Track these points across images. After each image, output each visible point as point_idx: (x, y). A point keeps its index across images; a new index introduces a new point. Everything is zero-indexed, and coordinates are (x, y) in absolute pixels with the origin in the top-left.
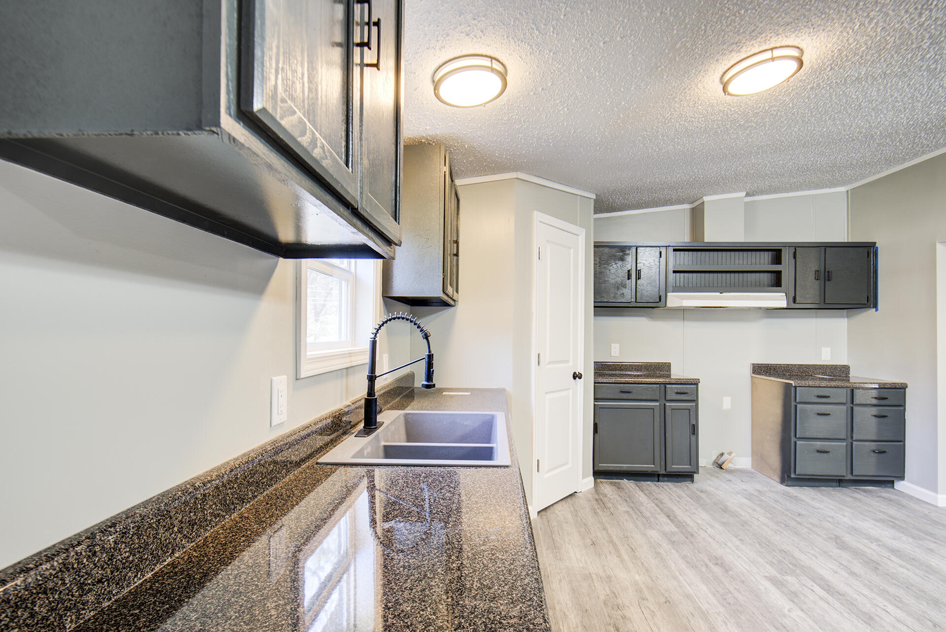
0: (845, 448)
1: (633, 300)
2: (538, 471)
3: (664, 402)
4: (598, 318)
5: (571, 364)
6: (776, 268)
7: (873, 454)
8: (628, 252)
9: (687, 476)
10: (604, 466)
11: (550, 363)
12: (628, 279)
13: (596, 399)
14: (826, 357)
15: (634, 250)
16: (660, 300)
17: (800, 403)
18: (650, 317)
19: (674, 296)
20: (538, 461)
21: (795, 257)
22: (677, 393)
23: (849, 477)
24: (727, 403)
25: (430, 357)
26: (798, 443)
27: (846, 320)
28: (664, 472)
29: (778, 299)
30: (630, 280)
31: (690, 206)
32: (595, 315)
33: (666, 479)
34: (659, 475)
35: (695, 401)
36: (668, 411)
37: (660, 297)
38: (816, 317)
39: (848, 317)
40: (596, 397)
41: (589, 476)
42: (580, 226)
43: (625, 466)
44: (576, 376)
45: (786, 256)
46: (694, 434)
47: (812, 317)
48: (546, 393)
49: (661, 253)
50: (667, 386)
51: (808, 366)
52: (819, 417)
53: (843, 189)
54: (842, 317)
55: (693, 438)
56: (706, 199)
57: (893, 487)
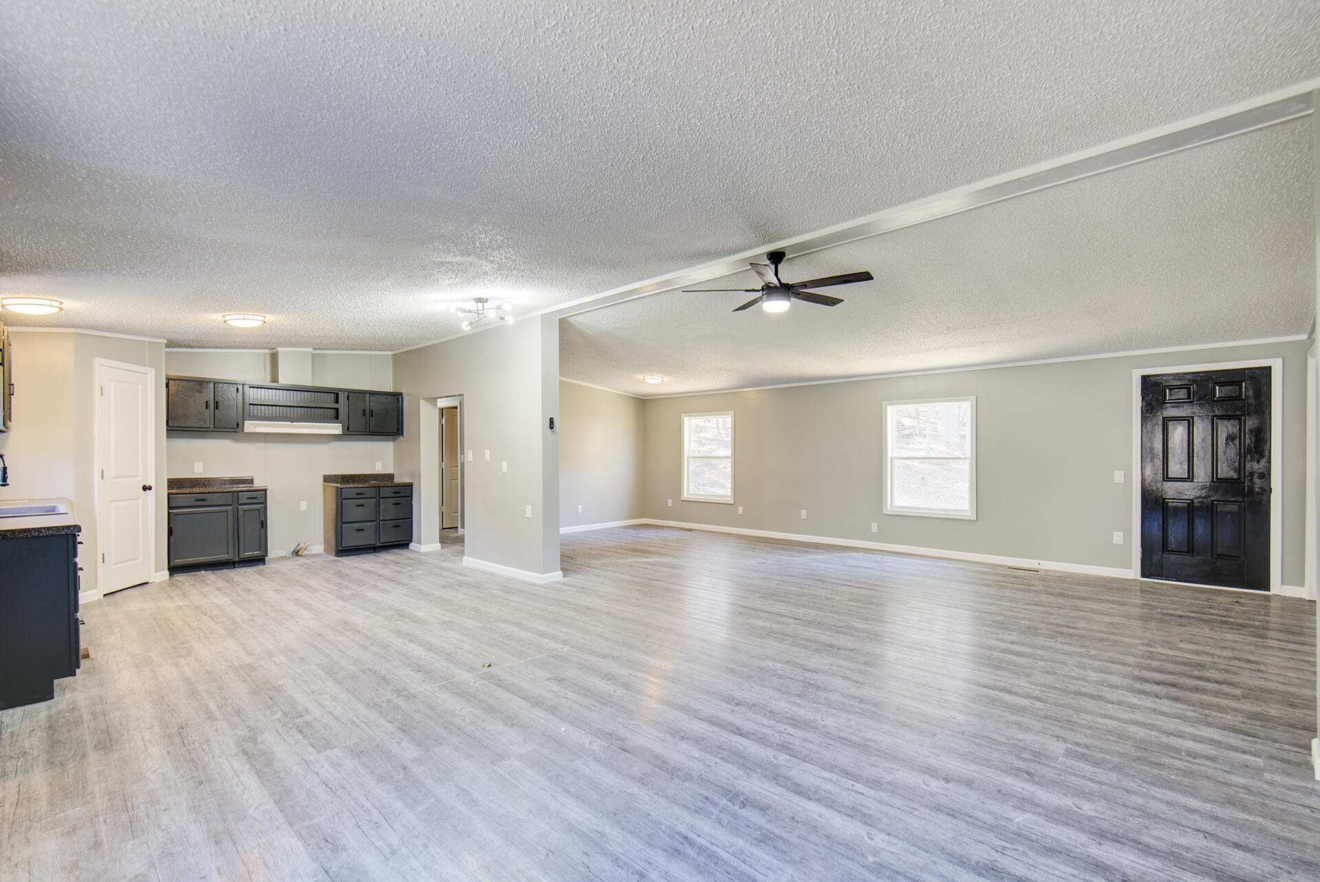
0: (374, 528)
1: (212, 426)
2: (103, 562)
3: (236, 506)
4: (170, 440)
5: (140, 478)
6: (336, 406)
7: (392, 528)
8: (205, 386)
9: (260, 560)
10: (178, 562)
11: (115, 477)
12: (207, 408)
13: (170, 508)
14: (379, 468)
15: (212, 385)
16: (238, 427)
17: (344, 499)
18: (234, 440)
19: (250, 424)
20: (103, 555)
21: (348, 399)
22: (248, 498)
23: (378, 544)
24: (304, 505)
25: (5, 469)
26: (343, 526)
27: (392, 443)
28: (237, 560)
29: (336, 429)
30: (208, 410)
31: (271, 351)
32: (167, 437)
33: (241, 565)
34: (234, 563)
35: (265, 503)
36: (241, 513)
37: (238, 424)
38: (372, 441)
39: (393, 441)
40: (170, 506)
41: (163, 570)
42: (149, 366)
43: (201, 559)
44: (145, 488)
45: (342, 397)
46: (262, 527)
47: (368, 441)
48: (112, 501)
49: (238, 389)
50: (240, 493)
51: (365, 475)
52: (357, 508)
53: (390, 353)
54: (390, 441)
55: (263, 530)
56: (279, 349)
57: (408, 548)
